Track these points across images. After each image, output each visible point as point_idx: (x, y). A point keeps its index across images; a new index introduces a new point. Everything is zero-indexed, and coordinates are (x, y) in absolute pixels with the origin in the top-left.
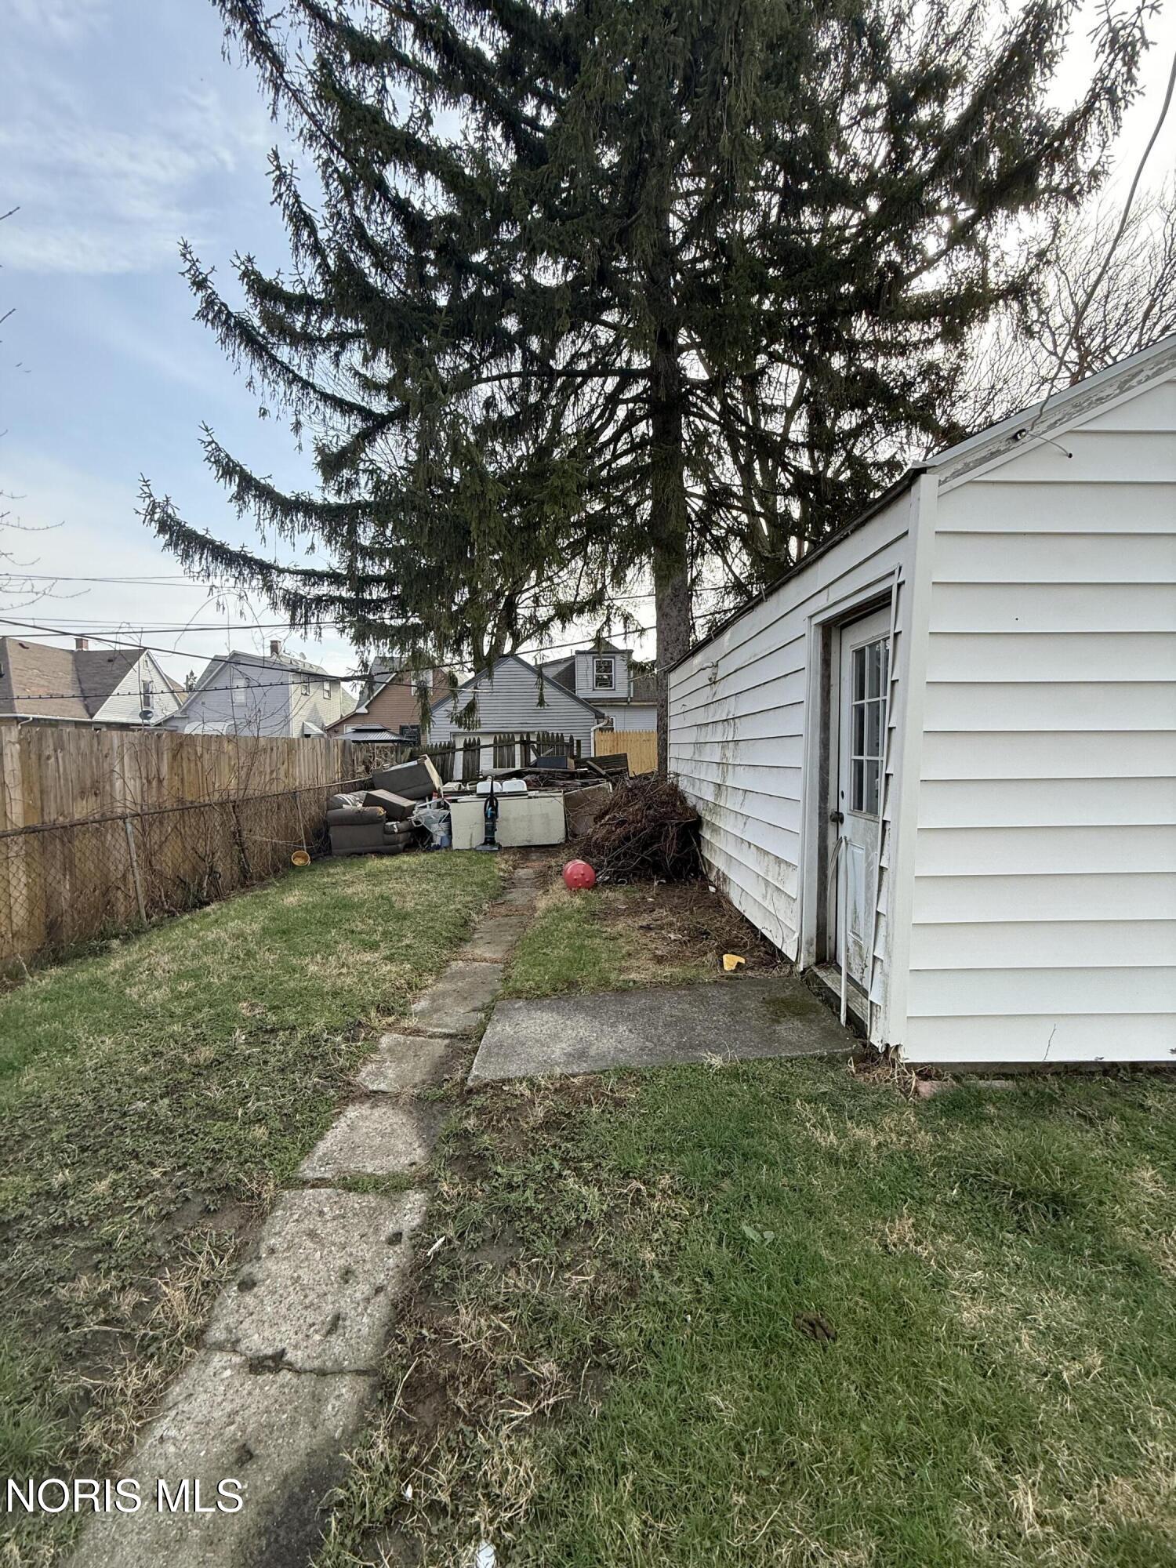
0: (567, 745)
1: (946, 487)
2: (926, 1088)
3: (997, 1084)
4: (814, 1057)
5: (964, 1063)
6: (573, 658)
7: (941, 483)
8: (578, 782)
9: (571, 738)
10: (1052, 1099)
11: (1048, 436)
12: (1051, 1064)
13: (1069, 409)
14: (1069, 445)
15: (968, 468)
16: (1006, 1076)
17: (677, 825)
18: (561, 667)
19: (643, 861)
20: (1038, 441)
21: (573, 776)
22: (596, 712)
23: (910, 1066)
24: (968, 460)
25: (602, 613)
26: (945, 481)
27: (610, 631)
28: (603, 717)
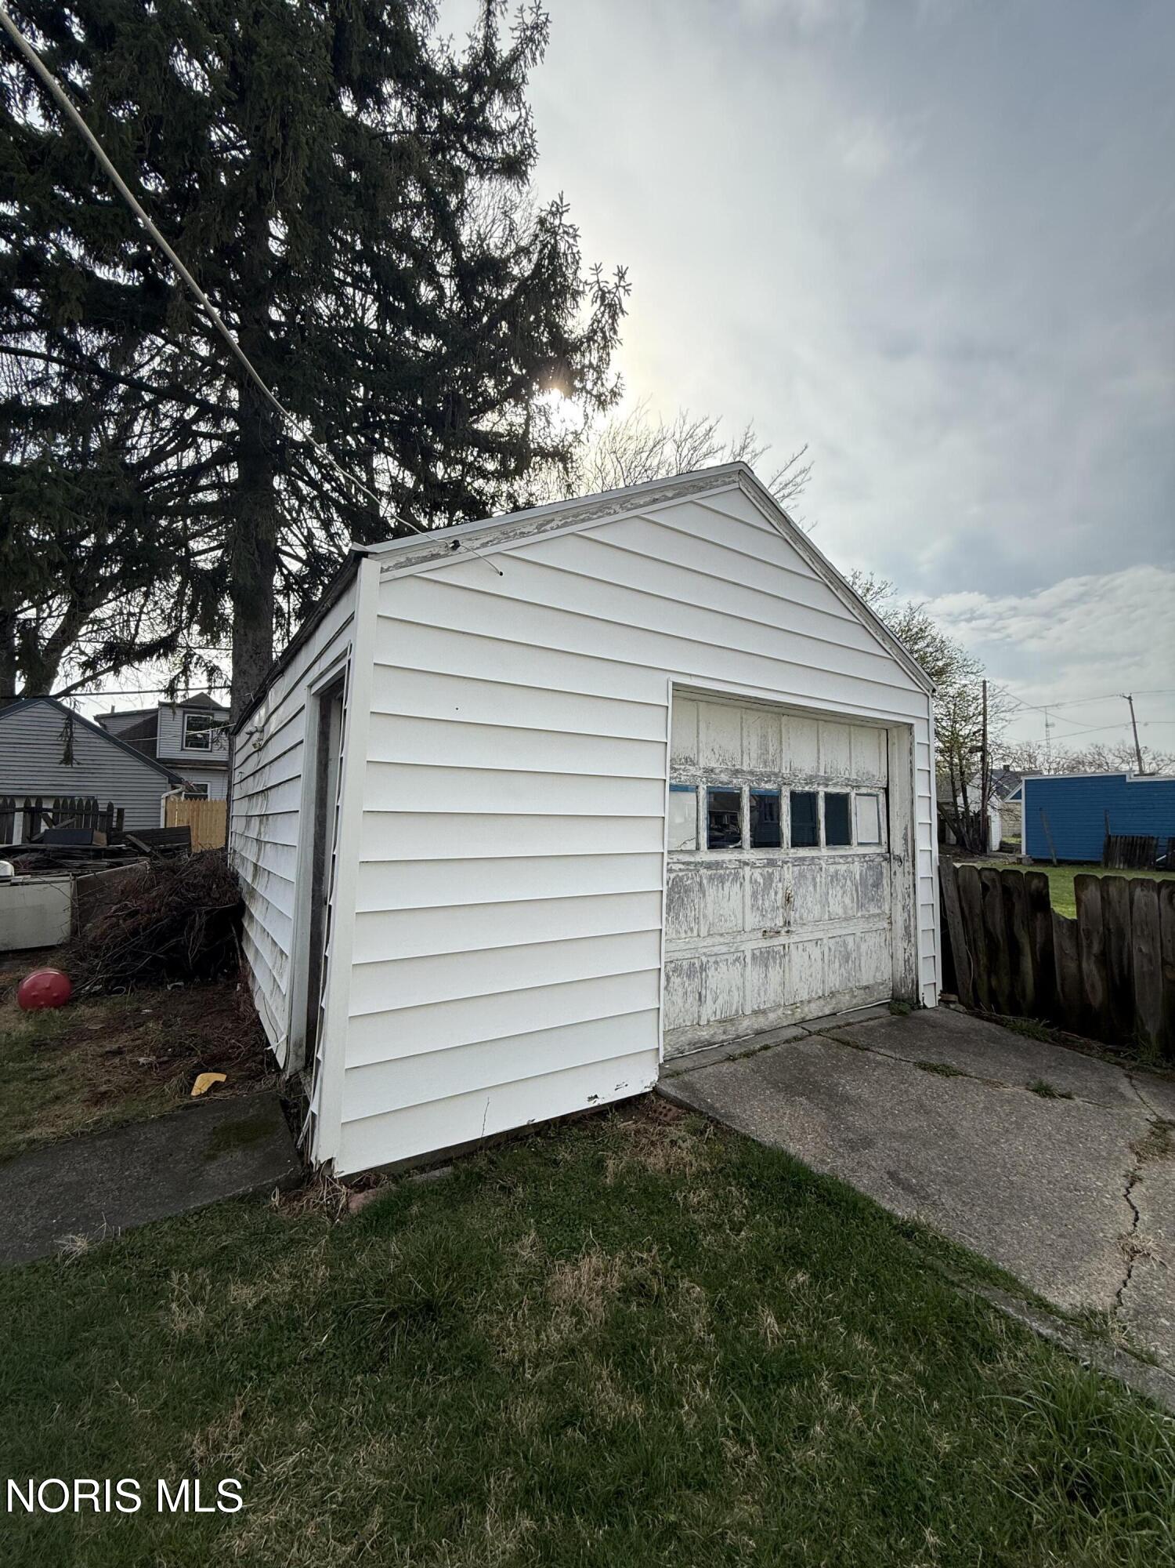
0: (103, 815)
1: (388, 576)
2: (358, 1201)
3: (437, 1173)
4: (232, 1199)
5: (409, 1159)
6: (156, 711)
7: (382, 571)
8: (105, 862)
9: (110, 806)
10: (480, 1177)
11: (481, 552)
12: (490, 1137)
13: (498, 534)
14: (500, 564)
15: (409, 563)
16: (446, 1162)
17: (207, 913)
18: (139, 720)
19: (155, 961)
20: (471, 555)
21: (99, 854)
22: (170, 775)
23: (347, 1180)
24: (410, 556)
25: (177, 658)
26: (387, 570)
27: (187, 683)
28: (180, 781)
